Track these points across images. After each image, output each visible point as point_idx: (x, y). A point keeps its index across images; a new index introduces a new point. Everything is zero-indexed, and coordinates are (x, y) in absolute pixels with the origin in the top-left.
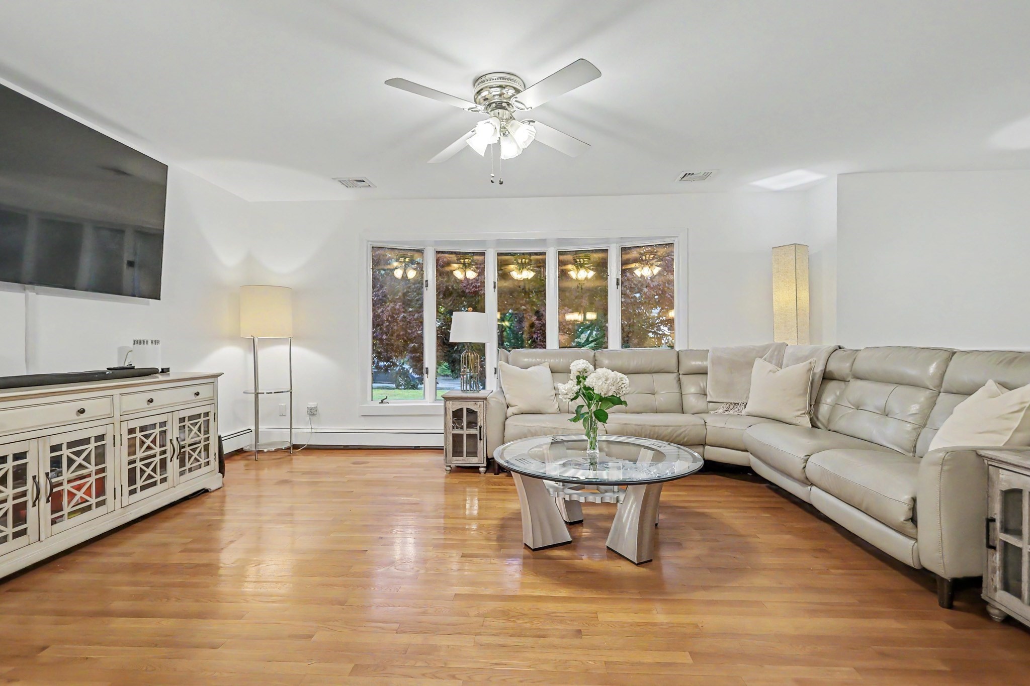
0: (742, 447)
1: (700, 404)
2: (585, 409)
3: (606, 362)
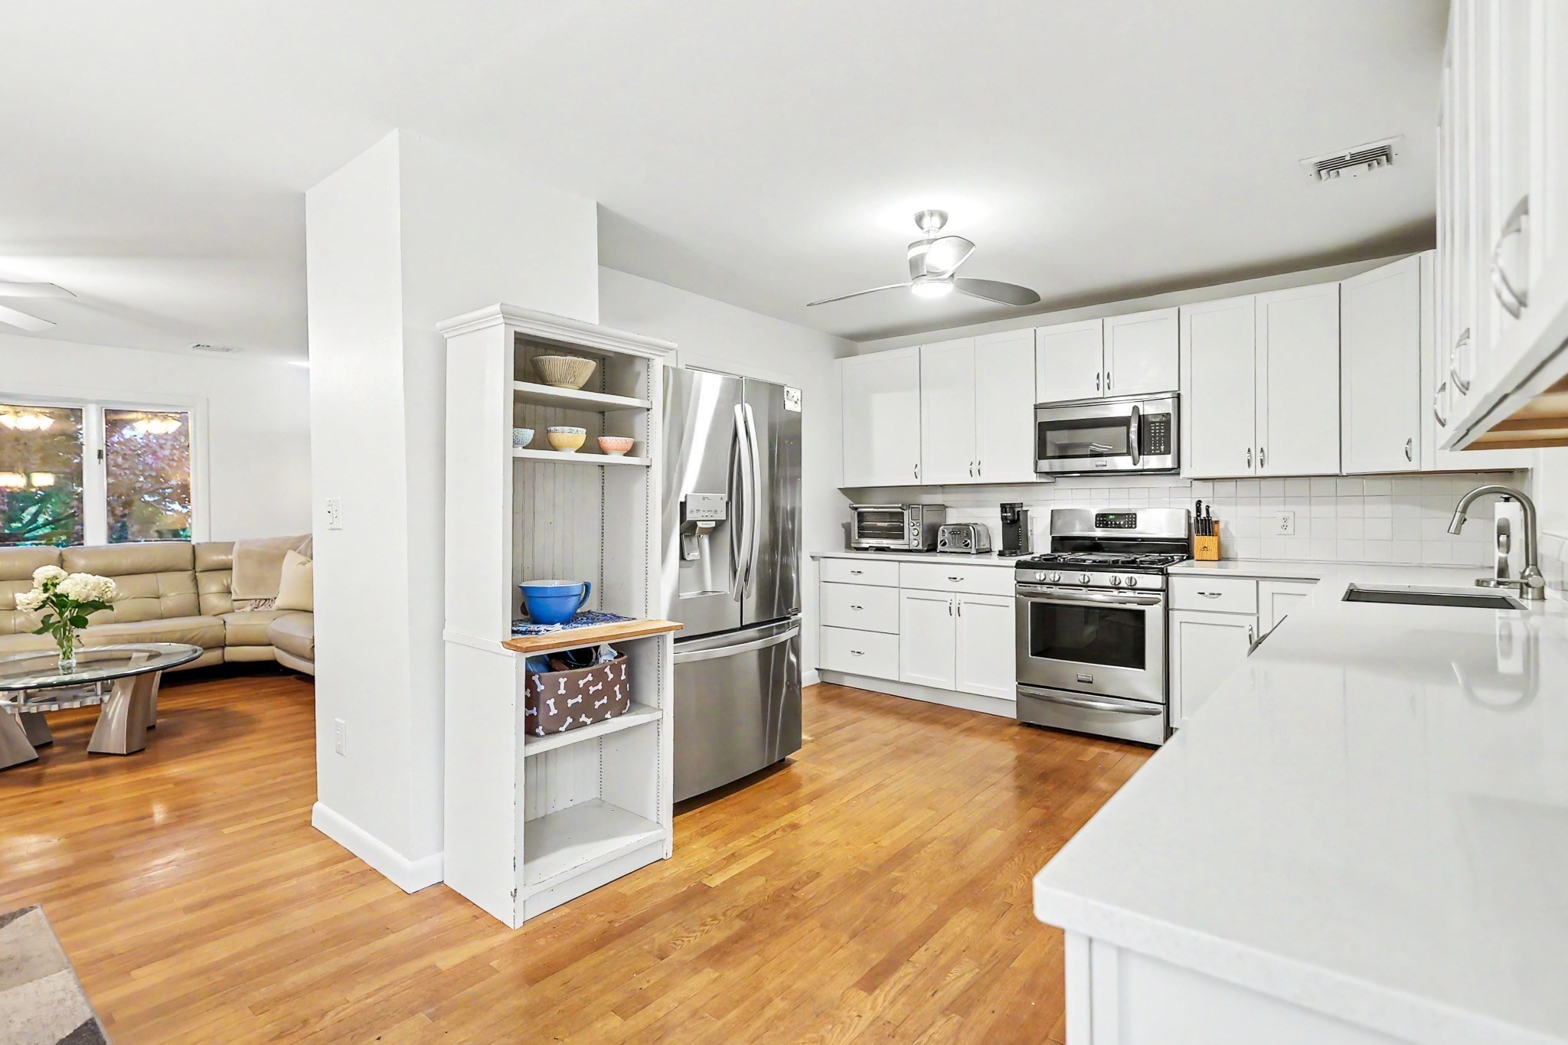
0: (267, 641)
1: (222, 603)
2: (55, 618)
3: (81, 562)
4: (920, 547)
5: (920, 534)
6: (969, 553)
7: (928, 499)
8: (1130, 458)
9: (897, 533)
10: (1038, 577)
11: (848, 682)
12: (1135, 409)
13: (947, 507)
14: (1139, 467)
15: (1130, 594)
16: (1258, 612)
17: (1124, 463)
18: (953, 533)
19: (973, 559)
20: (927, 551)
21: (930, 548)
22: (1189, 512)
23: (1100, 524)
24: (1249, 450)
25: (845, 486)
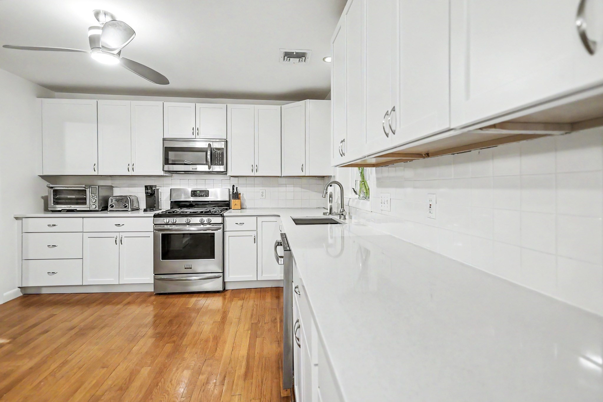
4: (97, 209)
5: (97, 202)
6: (127, 211)
7: (102, 183)
8: (207, 166)
9: (83, 201)
10: (165, 221)
11: (44, 291)
12: (210, 145)
13: (114, 187)
14: (211, 170)
15: (208, 226)
16: (257, 229)
17: (205, 168)
18: (117, 201)
19: (129, 214)
20: (102, 210)
21: (103, 209)
22: (229, 190)
23: (193, 195)
24: (252, 166)
25: (44, 174)
